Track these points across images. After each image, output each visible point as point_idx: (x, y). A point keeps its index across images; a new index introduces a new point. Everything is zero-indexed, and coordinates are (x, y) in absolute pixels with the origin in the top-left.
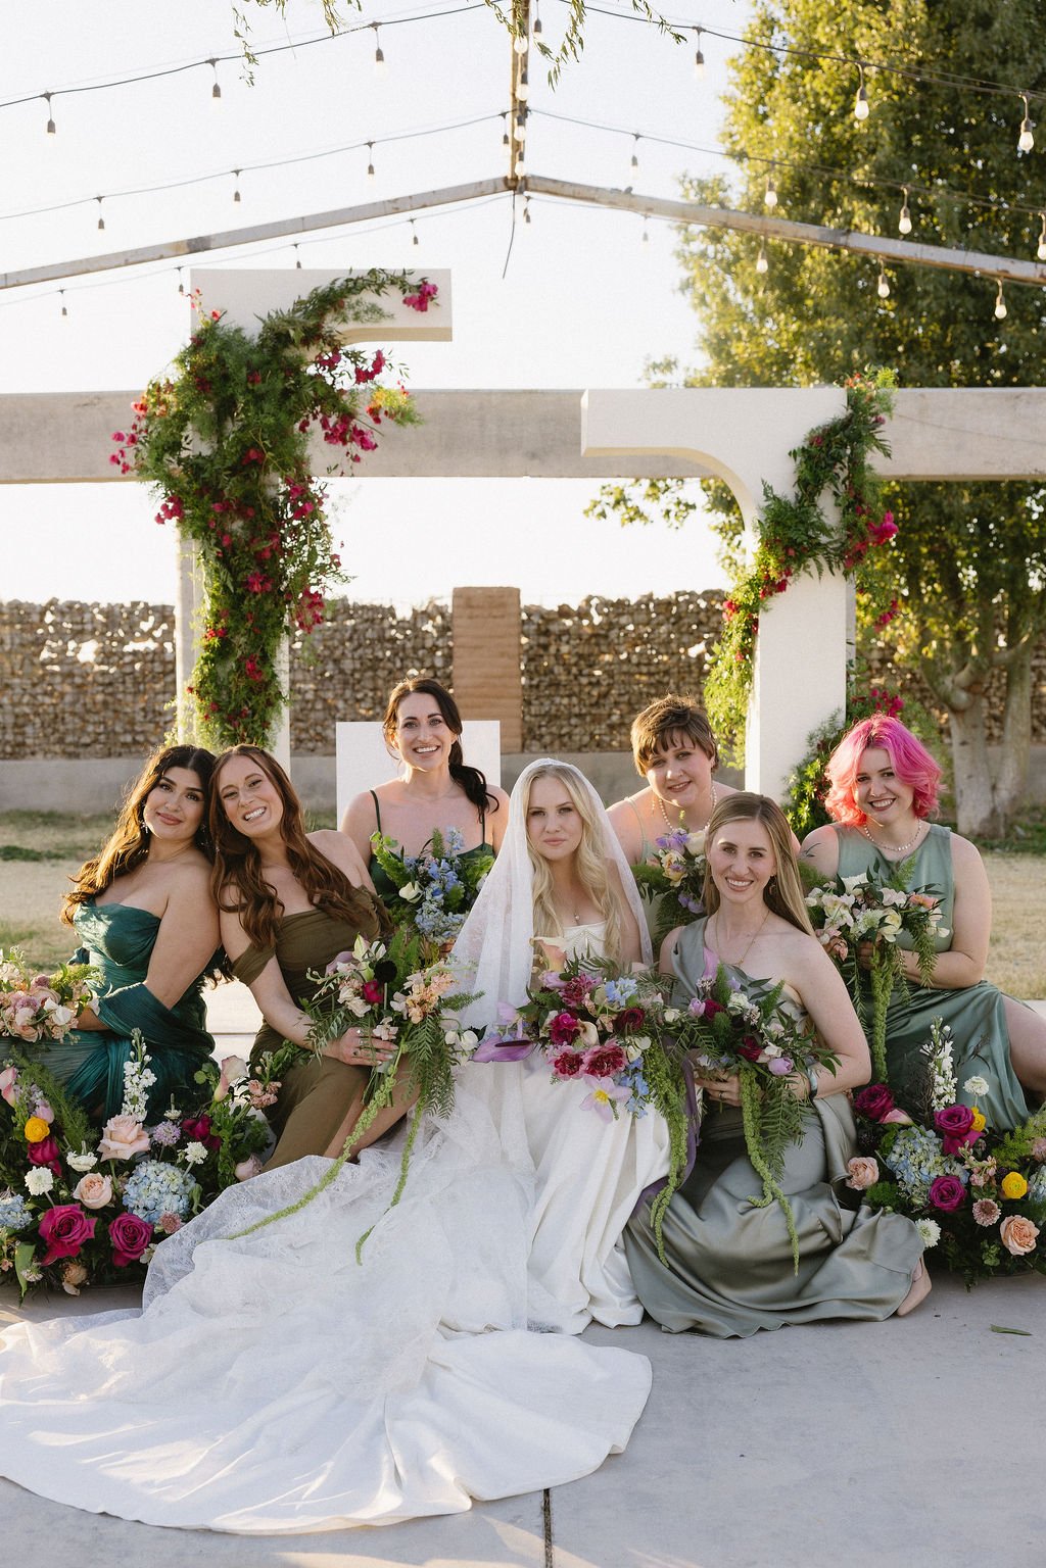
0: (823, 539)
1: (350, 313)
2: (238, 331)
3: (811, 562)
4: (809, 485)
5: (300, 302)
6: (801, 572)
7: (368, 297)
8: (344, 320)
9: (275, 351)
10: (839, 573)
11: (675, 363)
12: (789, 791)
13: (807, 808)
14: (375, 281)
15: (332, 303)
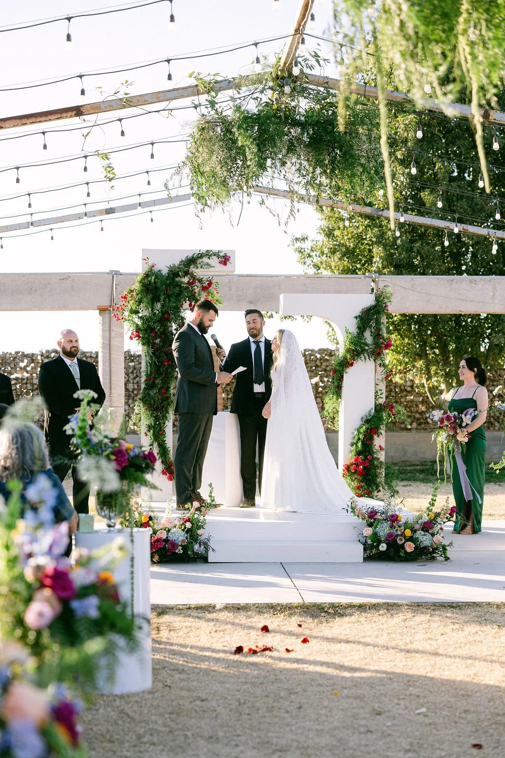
0: (367, 348)
1: (199, 266)
2: (159, 271)
3: (362, 356)
4: (362, 329)
5: (182, 261)
6: (359, 359)
7: (205, 260)
8: (197, 268)
9: (173, 279)
10: (372, 360)
11: (307, 238)
12: (354, 438)
13: (360, 443)
14: (208, 254)
15: (192, 262)
